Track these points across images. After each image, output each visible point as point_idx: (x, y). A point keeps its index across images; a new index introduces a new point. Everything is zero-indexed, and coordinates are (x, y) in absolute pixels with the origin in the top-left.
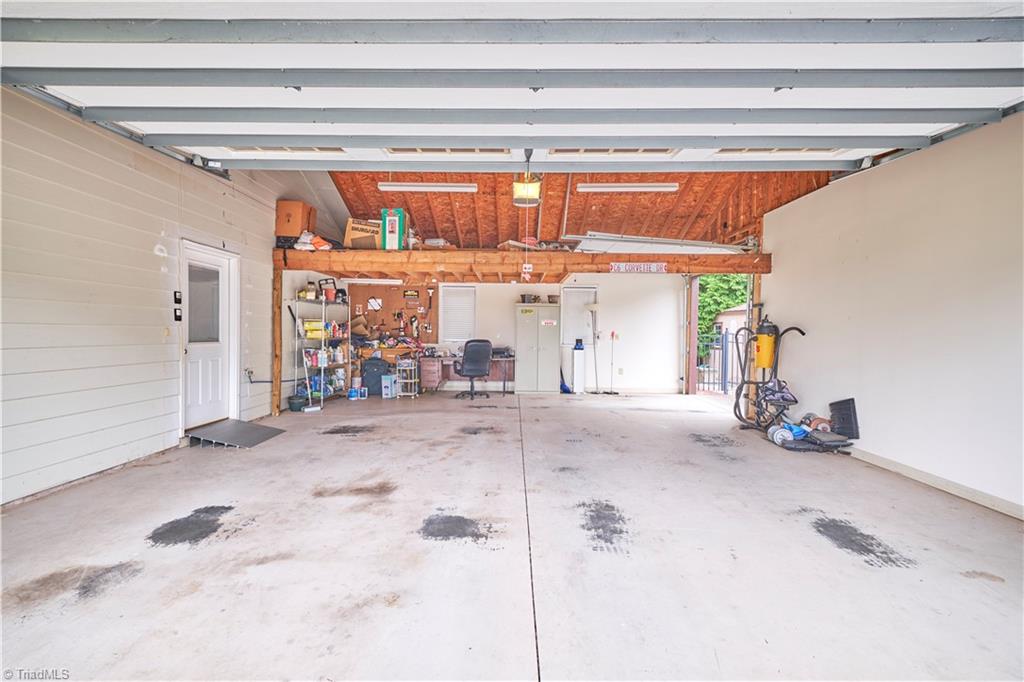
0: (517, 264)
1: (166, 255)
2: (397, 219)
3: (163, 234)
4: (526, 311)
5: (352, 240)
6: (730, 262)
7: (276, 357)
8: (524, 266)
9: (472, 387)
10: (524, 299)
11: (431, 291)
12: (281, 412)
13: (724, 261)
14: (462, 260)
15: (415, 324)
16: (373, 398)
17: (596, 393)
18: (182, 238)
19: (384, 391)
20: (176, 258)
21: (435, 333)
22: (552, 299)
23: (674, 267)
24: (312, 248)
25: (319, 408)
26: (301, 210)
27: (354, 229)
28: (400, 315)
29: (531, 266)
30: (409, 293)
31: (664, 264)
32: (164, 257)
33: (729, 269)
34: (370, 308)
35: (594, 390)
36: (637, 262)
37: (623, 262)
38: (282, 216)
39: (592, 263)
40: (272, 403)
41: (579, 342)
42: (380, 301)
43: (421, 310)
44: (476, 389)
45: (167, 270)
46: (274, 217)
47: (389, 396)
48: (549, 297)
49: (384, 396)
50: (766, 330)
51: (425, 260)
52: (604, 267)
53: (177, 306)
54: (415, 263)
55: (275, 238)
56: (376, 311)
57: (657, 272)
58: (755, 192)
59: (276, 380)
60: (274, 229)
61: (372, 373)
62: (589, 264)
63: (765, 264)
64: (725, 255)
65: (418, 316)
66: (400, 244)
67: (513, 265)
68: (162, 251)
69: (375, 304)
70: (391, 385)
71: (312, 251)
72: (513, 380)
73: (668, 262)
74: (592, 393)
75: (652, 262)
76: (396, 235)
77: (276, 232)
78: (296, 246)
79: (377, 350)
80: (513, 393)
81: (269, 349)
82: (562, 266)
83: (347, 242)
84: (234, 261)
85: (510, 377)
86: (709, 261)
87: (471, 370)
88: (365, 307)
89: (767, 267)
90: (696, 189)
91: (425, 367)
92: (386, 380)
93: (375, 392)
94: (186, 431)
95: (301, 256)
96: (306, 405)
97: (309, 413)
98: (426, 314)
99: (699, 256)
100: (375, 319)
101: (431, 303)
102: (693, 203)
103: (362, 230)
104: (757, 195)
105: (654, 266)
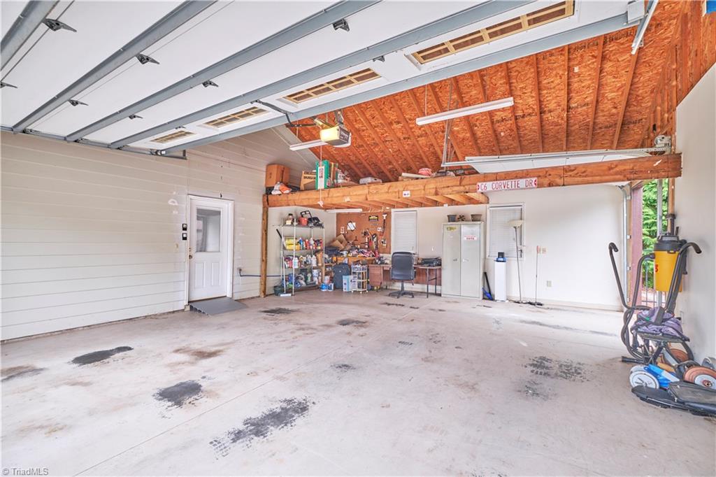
0: (399, 191)
1: (176, 204)
2: (323, 167)
3: (174, 193)
4: (451, 228)
5: (304, 185)
6: (617, 169)
7: (265, 261)
8: (404, 192)
9: (403, 287)
10: (452, 218)
11: (385, 216)
12: (266, 295)
13: (610, 169)
14: (360, 192)
15: (375, 240)
16: (337, 291)
17: (518, 303)
18: (189, 194)
19: (344, 287)
20: (184, 206)
21: (388, 246)
22: (475, 218)
23: (546, 181)
24: (280, 193)
25: (290, 295)
26: (276, 169)
27: (305, 177)
28: (365, 234)
29: (409, 192)
30: (372, 217)
31: (534, 179)
32: (176, 206)
33: (618, 177)
34: (348, 229)
35: (518, 300)
36: (504, 180)
37: (491, 181)
38: (269, 175)
39: (460, 185)
40: (260, 289)
41: (501, 255)
42: (354, 224)
43: (380, 229)
44: (405, 289)
45: (177, 212)
46: (265, 176)
47: (347, 290)
48: (472, 215)
49: (344, 290)
50: (667, 246)
51: (338, 194)
52: (472, 187)
53: (185, 232)
54: (332, 197)
55: (265, 189)
56: (352, 231)
57: (527, 188)
58: (674, 83)
59: (264, 276)
60: (264, 182)
61: (337, 273)
62: (458, 186)
63: (673, 165)
64: (611, 162)
65: (378, 234)
66: (325, 185)
67: (396, 192)
68: (174, 202)
69: (351, 226)
70: (349, 283)
71: (280, 195)
72: (440, 285)
73: (539, 177)
74: (515, 302)
75: (521, 178)
76: (323, 179)
77: (266, 185)
78: (273, 193)
79: (345, 258)
80: (440, 295)
81: (259, 256)
82: (434, 190)
83: (302, 187)
84: (230, 204)
85: (438, 281)
86: (589, 170)
87: (397, 275)
88: (346, 228)
89: (674, 169)
90: (610, 95)
91: (372, 271)
92: (345, 279)
93: (338, 287)
94: (189, 302)
95: (274, 198)
96: (282, 292)
97: (283, 297)
98: (383, 233)
99: (576, 167)
100: (351, 237)
101: (386, 224)
102: (614, 111)
103: (309, 178)
104: (677, 86)
105: (522, 182)
